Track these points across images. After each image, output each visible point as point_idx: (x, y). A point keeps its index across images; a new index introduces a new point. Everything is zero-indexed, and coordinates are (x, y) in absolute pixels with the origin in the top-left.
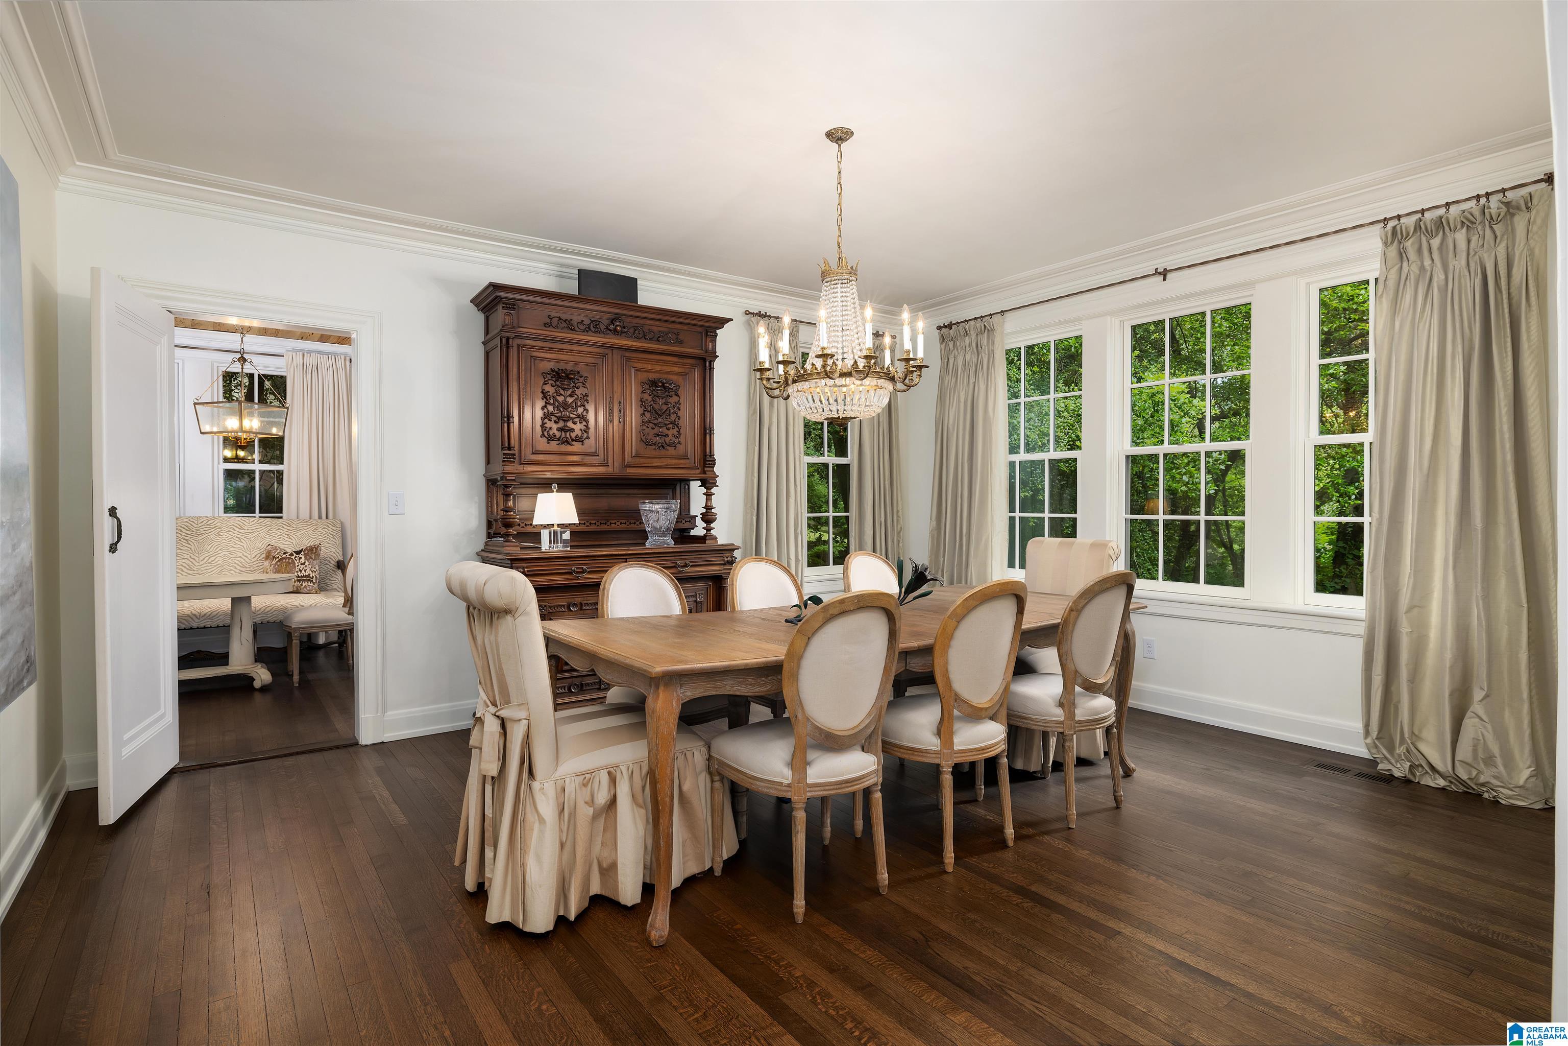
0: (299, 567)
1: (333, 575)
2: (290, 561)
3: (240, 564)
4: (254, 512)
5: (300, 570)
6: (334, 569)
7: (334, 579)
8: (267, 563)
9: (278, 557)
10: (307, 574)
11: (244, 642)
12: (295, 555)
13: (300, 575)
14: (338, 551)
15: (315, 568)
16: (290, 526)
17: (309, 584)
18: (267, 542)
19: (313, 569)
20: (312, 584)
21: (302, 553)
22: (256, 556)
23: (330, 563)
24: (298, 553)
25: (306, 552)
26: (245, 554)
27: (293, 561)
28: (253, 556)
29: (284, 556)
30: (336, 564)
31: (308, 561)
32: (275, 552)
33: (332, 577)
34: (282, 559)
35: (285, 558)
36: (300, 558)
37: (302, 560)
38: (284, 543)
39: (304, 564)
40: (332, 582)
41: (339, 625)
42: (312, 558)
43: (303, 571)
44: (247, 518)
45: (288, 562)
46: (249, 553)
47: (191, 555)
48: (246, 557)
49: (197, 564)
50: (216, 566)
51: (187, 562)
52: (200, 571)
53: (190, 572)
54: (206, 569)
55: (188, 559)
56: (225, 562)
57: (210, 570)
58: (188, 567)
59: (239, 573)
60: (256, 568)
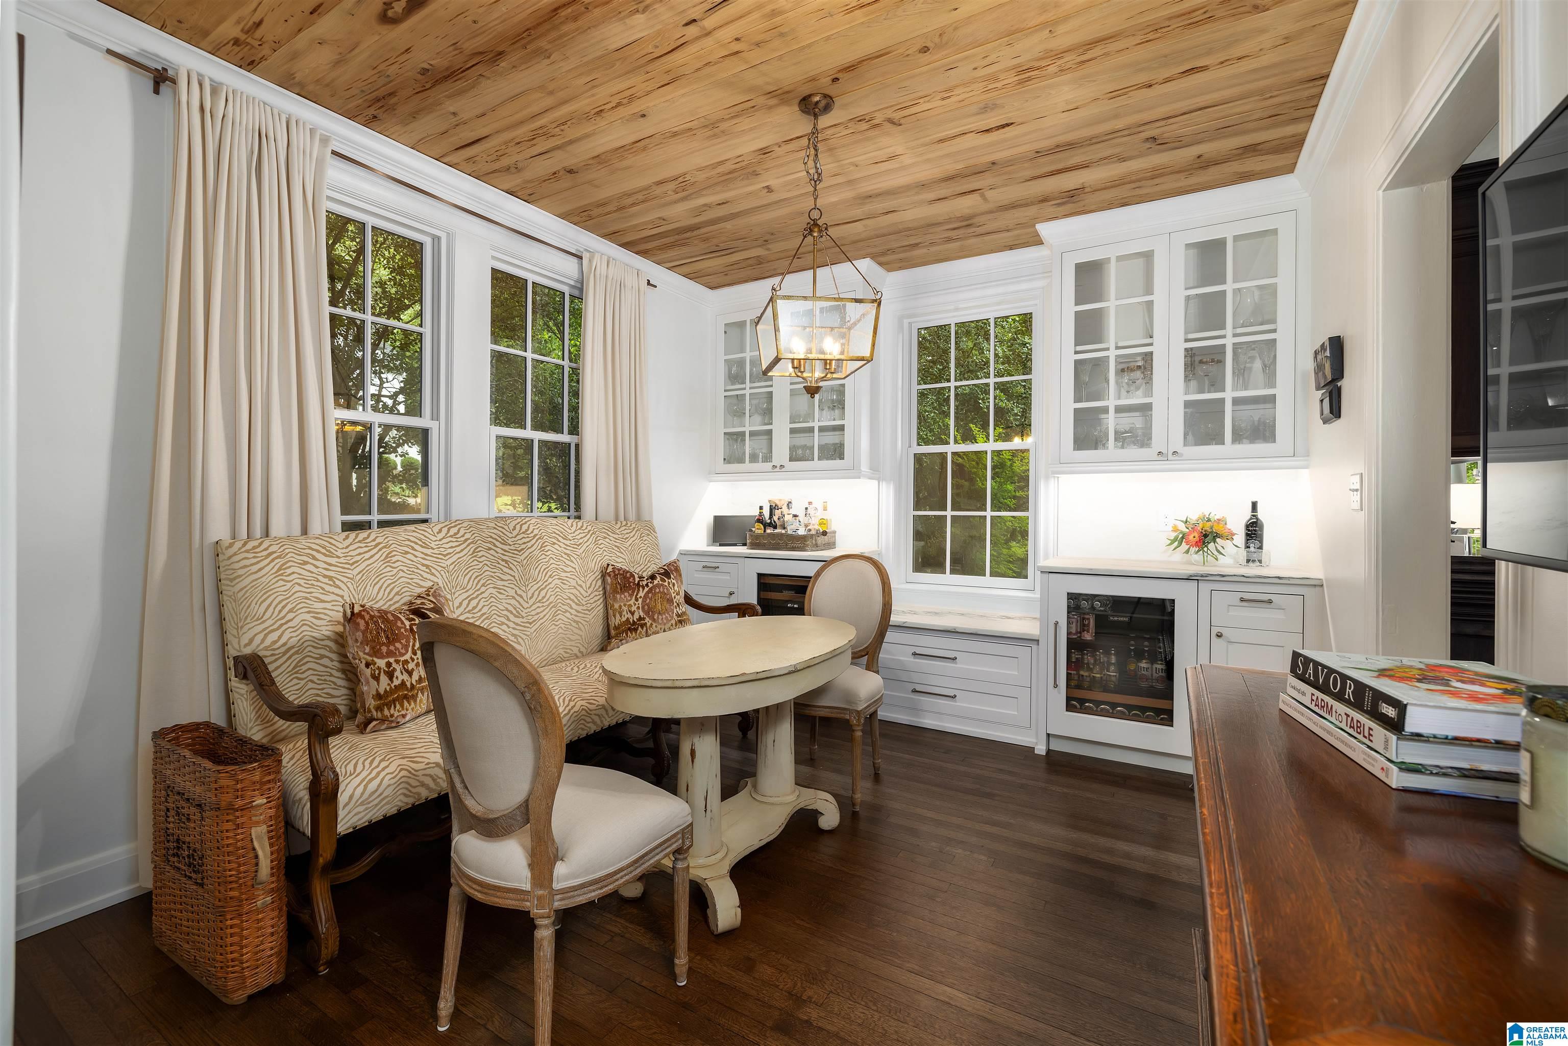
2: (665, 590)
3: (576, 600)
45: (663, 592)
47: (517, 589)
48: (581, 586)
49: (526, 605)
50: (548, 605)
51: (513, 602)
52: (530, 617)
53: (518, 621)
54: (538, 614)
55: (514, 598)
56: (558, 597)
57: (542, 615)
58: (514, 612)
59: (576, 616)
60: (593, 605)
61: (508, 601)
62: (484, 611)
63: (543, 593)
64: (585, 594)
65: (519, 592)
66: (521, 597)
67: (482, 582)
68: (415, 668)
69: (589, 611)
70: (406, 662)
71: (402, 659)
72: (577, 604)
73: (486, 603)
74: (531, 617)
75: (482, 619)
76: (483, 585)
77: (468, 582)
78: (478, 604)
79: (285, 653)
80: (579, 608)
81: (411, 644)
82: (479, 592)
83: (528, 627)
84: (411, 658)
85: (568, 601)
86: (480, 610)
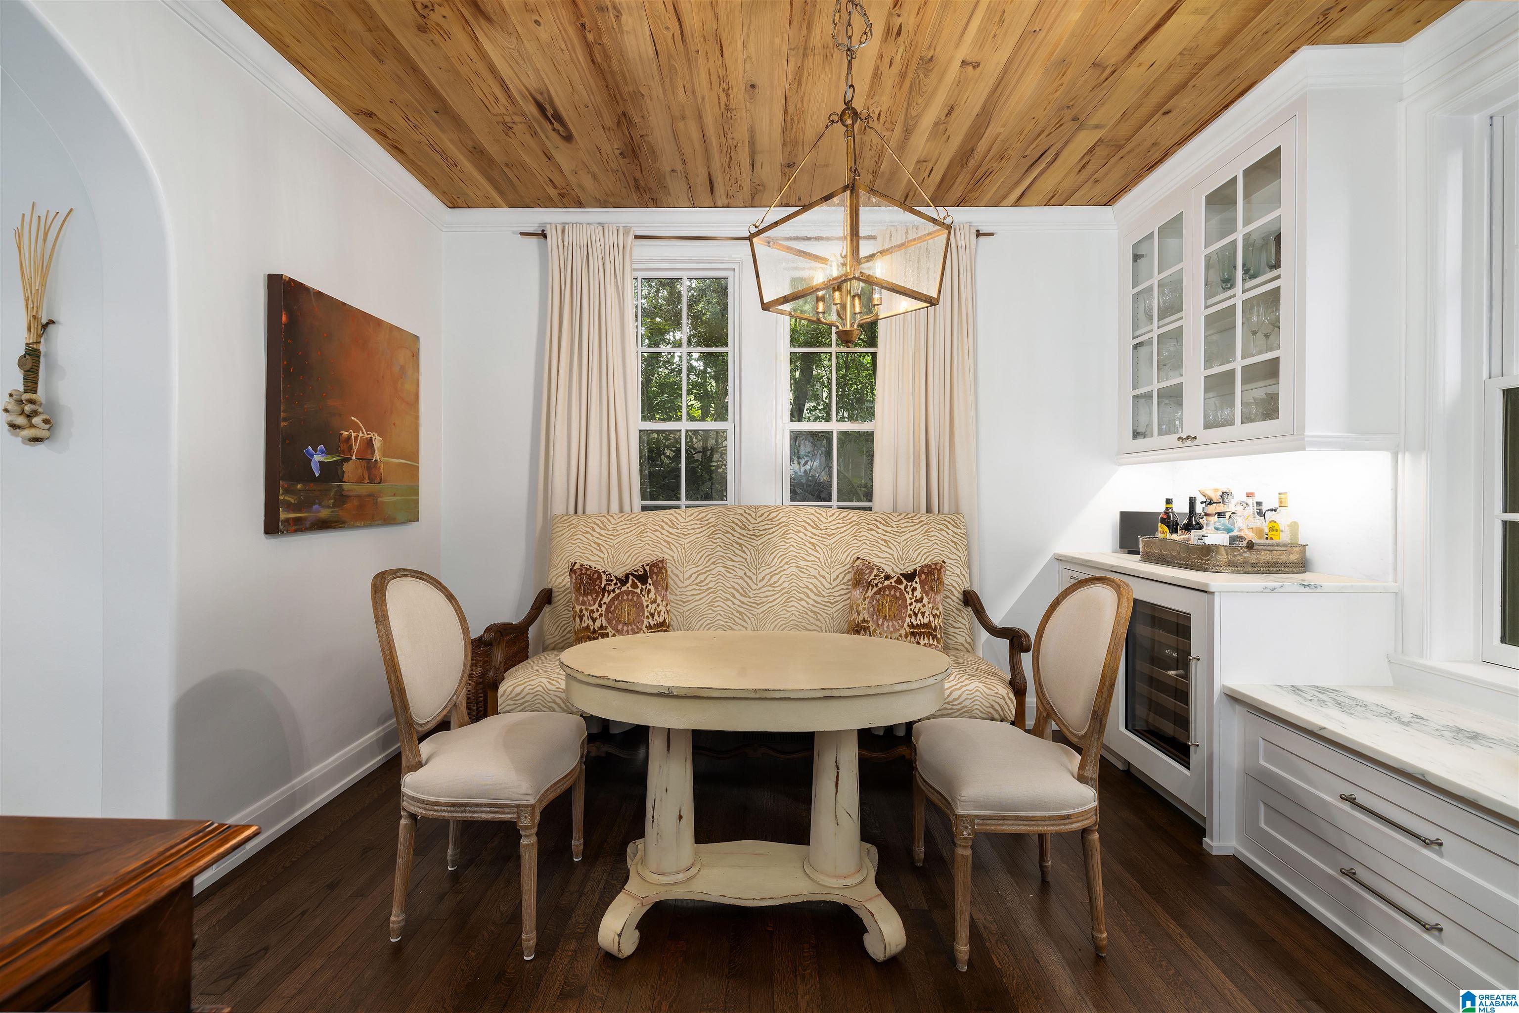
0: (913, 607)
1: (958, 618)
2: (898, 594)
3: (815, 590)
4: (830, 500)
5: (914, 613)
6: (959, 607)
7: (959, 625)
8: (857, 593)
9: (877, 585)
10: (926, 621)
11: (844, 819)
12: (905, 582)
13: (915, 623)
14: (963, 572)
15: (937, 609)
16: (888, 525)
17: (931, 642)
18: (853, 553)
19: (935, 612)
20: (935, 643)
21: (917, 579)
22: (837, 577)
23: (953, 594)
24: (910, 577)
25: (923, 577)
26: (823, 573)
27: (902, 593)
28: (833, 577)
29: (887, 583)
30: (961, 597)
31: (927, 595)
32: (870, 573)
33: (957, 621)
34: (884, 588)
35: (889, 587)
36: (914, 589)
37: (918, 594)
38: (880, 555)
39: (920, 601)
40: (957, 631)
41: (1068, 817)
42: (933, 591)
43: (920, 616)
44: (824, 509)
45: (895, 596)
46: (828, 570)
47: (747, 570)
48: (824, 577)
49: (754, 587)
50: (780, 591)
51: (741, 582)
52: (757, 599)
53: (745, 600)
54: (767, 597)
55: (742, 578)
56: (793, 584)
57: (771, 599)
58: (741, 591)
59: (813, 606)
60: (838, 599)
61: (736, 581)
62: (710, 585)
63: (775, 578)
64: (828, 585)
65: (749, 573)
66: (750, 578)
67: (713, 560)
68: (598, 617)
69: (832, 604)
70: (592, 611)
71: (591, 608)
72: (815, 594)
73: (713, 579)
74: (759, 599)
75: (708, 592)
76: (713, 563)
77: (700, 559)
78: (705, 579)
79: (564, 592)
80: (819, 599)
81: (599, 598)
82: (708, 569)
83: (755, 608)
84: (597, 609)
85: (805, 590)
86: (707, 584)
